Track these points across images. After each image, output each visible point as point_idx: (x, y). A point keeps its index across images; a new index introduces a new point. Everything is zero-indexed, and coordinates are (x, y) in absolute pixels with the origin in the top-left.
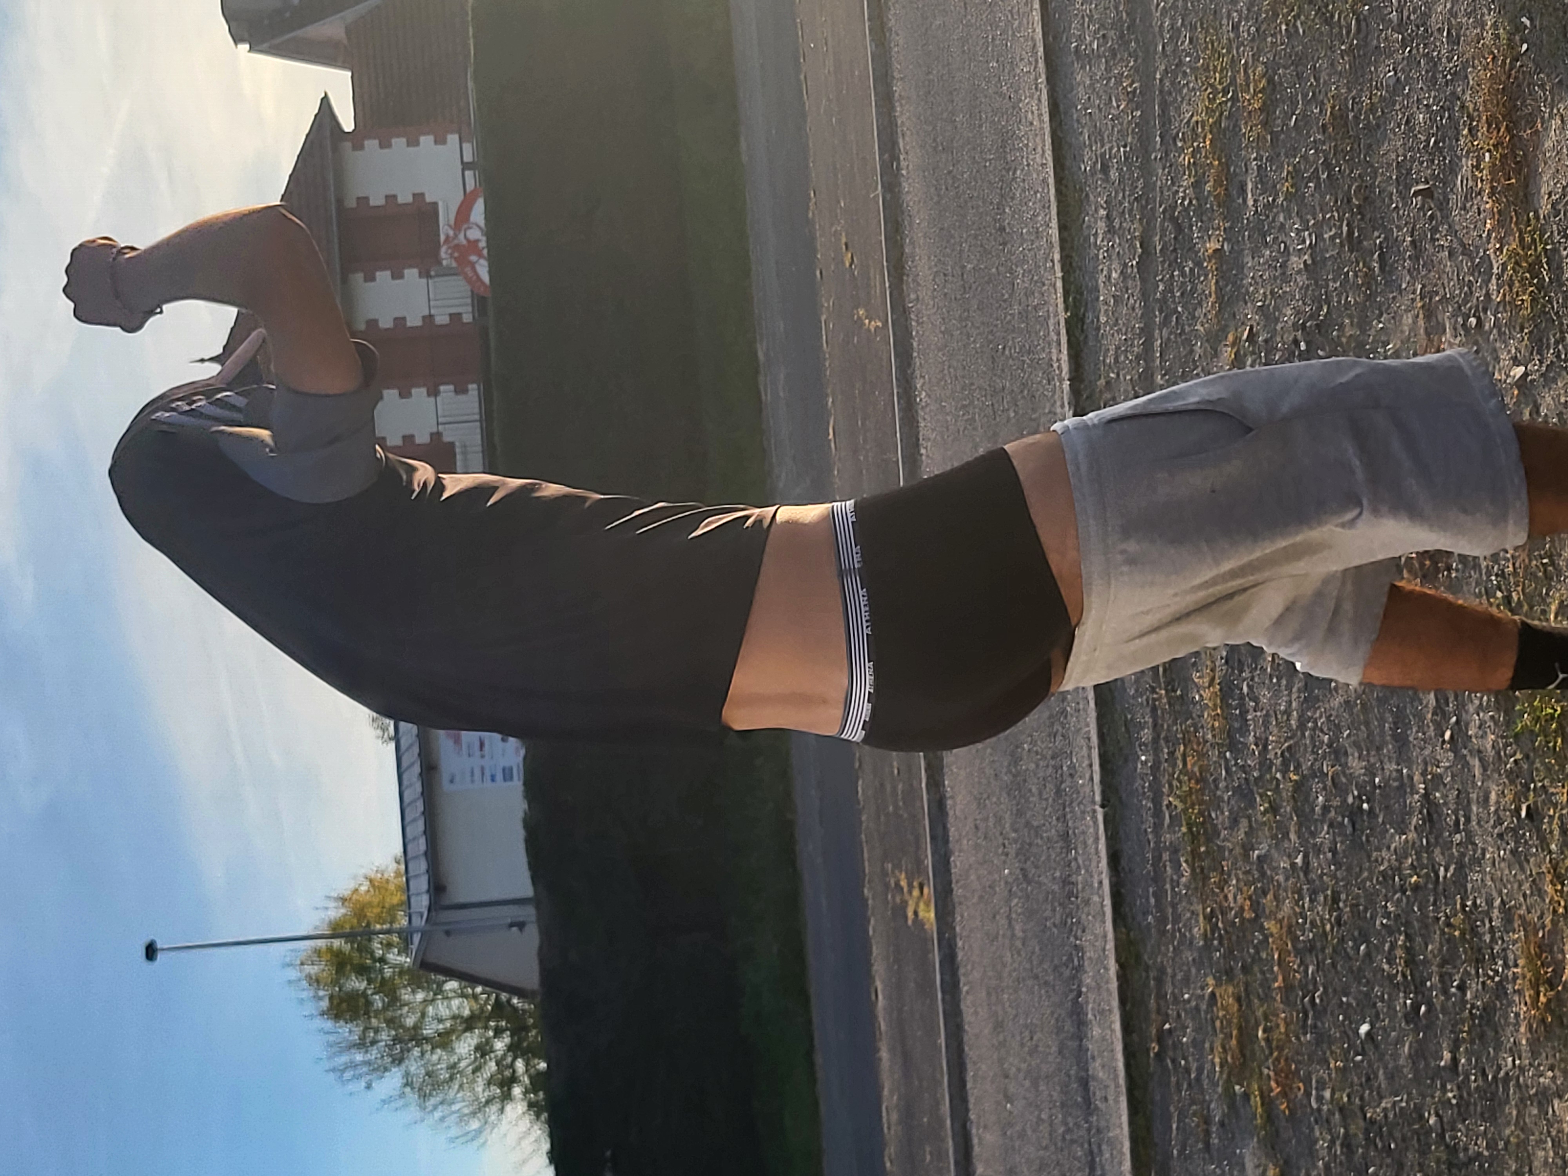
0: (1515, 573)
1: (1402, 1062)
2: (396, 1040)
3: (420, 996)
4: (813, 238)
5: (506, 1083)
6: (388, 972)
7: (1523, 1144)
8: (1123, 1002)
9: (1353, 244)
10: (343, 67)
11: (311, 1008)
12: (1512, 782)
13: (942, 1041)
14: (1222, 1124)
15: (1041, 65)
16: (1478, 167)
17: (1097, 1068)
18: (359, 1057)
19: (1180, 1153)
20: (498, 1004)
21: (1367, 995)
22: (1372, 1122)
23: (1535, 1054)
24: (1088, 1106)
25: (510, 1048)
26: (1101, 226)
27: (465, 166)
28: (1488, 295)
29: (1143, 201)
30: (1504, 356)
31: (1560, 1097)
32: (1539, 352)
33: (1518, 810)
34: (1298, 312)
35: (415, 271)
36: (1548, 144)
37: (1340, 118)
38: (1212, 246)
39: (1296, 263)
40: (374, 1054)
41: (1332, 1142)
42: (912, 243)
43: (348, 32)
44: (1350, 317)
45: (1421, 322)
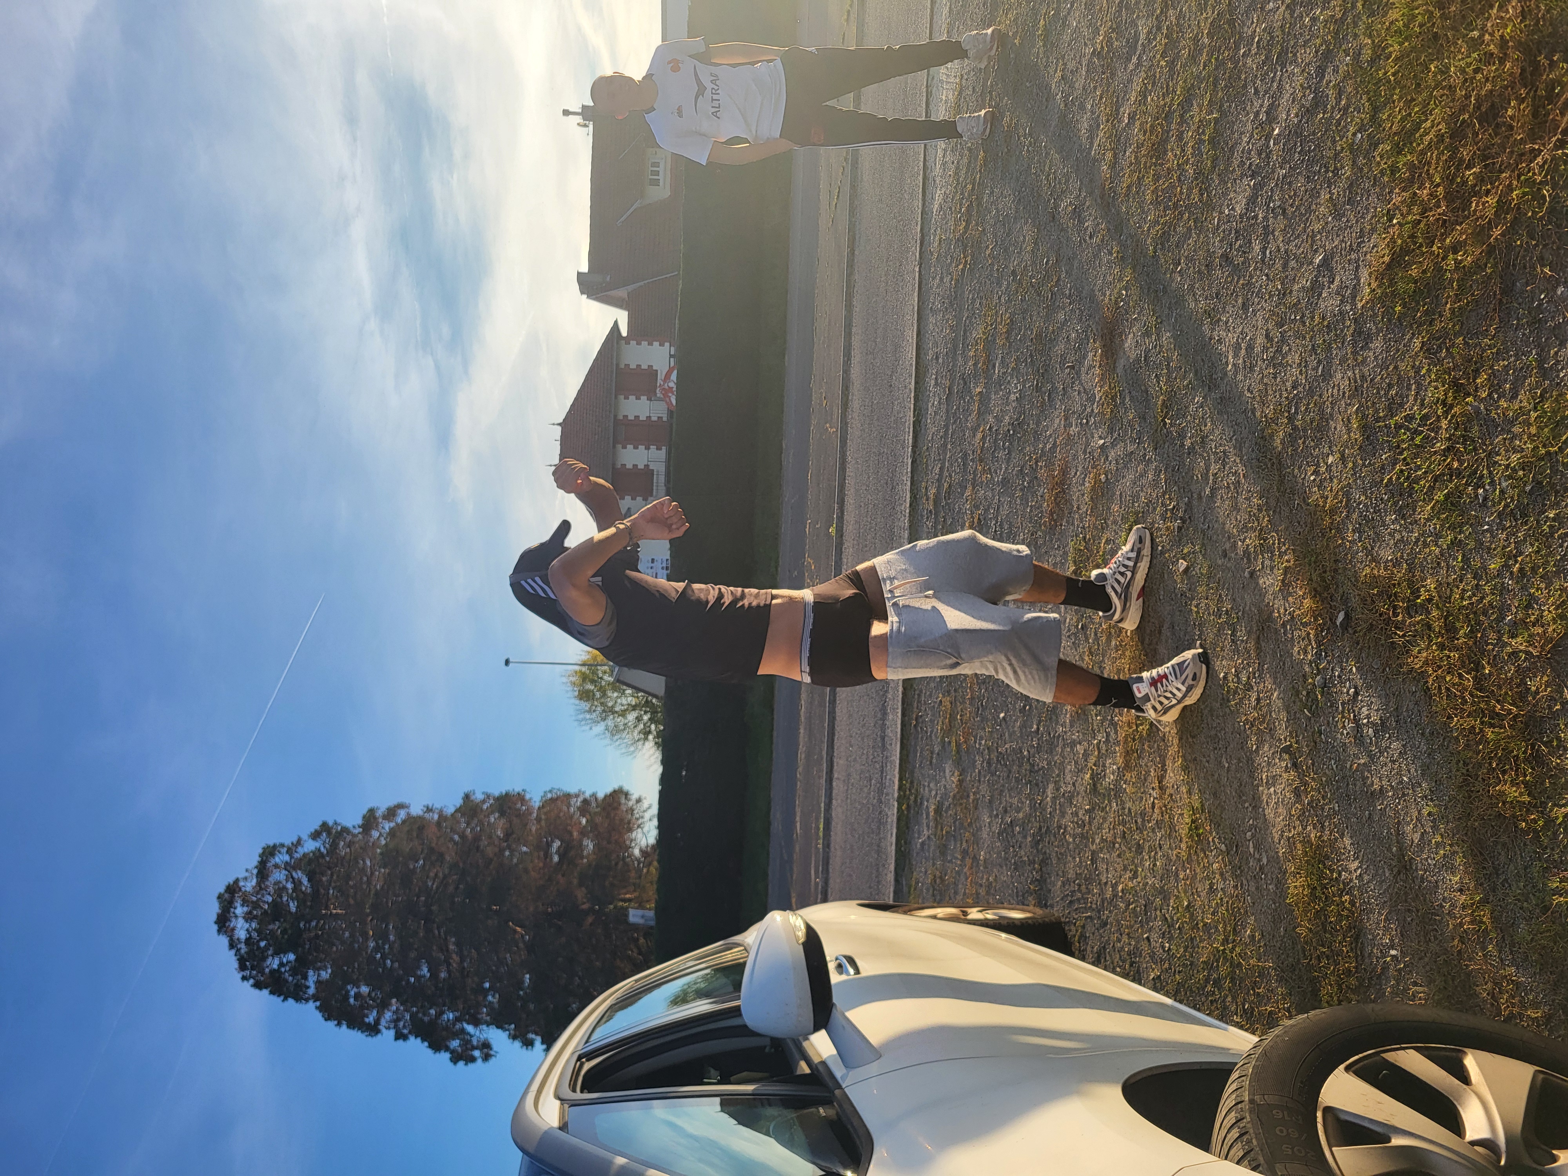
0: (1089, 527)
1: (1016, 729)
2: (604, 711)
3: (616, 694)
4: (811, 395)
5: (646, 733)
6: (603, 683)
7: (1062, 763)
8: (903, 704)
9: (1038, 389)
10: (625, 309)
11: (570, 694)
12: (1076, 614)
13: (826, 725)
14: (938, 754)
15: (916, 315)
16: (1095, 356)
17: (889, 732)
18: (588, 716)
19: (920, 765)
20: (647, 701)
21: (1005, 701)
22: (1001, 753)
23: (1072, 726)
24: (884, 748)
25: (650, 719)
26: (933, 382)
27: (671, 356)
28: (1092, 410)
29: (951, 371)
30: (1096, 435)
31: (1080, 744)
32: (1111, 434)
33: (1077, 626)
34: (1011, 418)
35: (645, 397)
36: (1127, 345)
37: (1039, 336)
38: (978, 390)
39: (1013, 397)
40: (594, 715)
41: (983, 762)
42: (853, 395)
43: (628, 294)
44: (1033, 420)
45: (1063, 422)
